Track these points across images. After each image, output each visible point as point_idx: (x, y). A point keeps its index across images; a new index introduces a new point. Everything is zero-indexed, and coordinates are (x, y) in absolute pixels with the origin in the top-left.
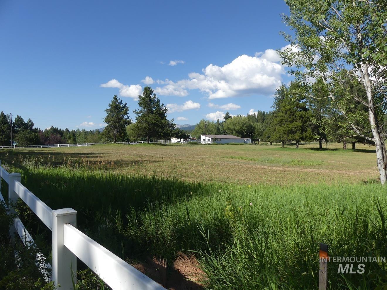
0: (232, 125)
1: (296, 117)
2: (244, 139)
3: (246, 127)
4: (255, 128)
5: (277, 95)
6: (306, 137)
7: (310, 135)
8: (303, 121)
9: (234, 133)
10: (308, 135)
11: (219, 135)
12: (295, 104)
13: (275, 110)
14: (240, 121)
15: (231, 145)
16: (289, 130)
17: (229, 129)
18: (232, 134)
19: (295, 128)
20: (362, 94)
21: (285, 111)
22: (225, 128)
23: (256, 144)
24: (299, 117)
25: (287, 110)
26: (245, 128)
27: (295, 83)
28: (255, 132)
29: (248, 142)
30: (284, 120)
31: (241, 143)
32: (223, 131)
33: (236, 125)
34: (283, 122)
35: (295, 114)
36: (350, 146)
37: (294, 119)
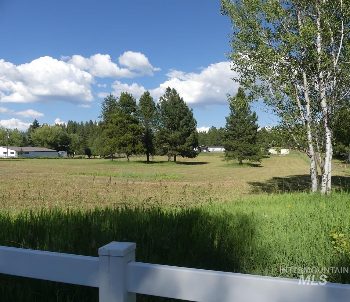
0: (42, 135)
1: (127, 129)
2: (59, 152)
3: (61, 138)
4: (71, 139)
5: (105, 105)
6: (138, 150)
7: (142, 147)
8: (135, 133)
9: (46, 145)
10: (140, 148)
11: (24, 147)
12: (126, 116)
13: (102, 120)
14: (53, 131)
15: (43, 158)
16: (121, 142)
17: (39, 140)
18: (43, 146)
19: (127, 140)
20: (184, 111)
21: (116, 122)
22: (34, 139)
23: (72, 158)
24: (131, 129)
25: (118, 122)
26: (60, 140)
27: (125, 94)
28: (72, 144)
29: (63, 155)
30: (114, 132)
31: (55, 157)
32: (29, 142)
33: (49, 135)
34: (114, 134)
35: (126, 127)
36: (172, 158)
37: (126, 131)
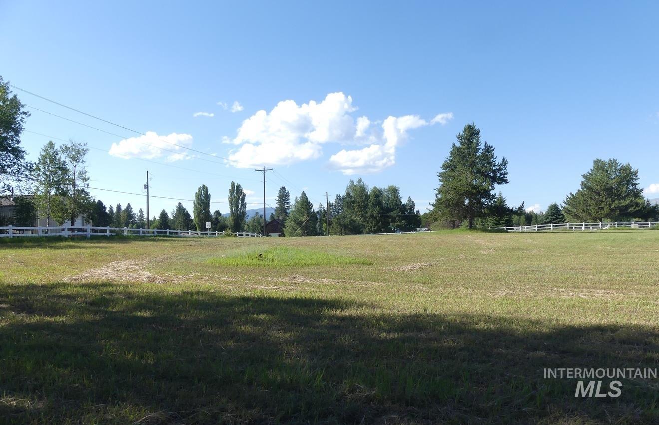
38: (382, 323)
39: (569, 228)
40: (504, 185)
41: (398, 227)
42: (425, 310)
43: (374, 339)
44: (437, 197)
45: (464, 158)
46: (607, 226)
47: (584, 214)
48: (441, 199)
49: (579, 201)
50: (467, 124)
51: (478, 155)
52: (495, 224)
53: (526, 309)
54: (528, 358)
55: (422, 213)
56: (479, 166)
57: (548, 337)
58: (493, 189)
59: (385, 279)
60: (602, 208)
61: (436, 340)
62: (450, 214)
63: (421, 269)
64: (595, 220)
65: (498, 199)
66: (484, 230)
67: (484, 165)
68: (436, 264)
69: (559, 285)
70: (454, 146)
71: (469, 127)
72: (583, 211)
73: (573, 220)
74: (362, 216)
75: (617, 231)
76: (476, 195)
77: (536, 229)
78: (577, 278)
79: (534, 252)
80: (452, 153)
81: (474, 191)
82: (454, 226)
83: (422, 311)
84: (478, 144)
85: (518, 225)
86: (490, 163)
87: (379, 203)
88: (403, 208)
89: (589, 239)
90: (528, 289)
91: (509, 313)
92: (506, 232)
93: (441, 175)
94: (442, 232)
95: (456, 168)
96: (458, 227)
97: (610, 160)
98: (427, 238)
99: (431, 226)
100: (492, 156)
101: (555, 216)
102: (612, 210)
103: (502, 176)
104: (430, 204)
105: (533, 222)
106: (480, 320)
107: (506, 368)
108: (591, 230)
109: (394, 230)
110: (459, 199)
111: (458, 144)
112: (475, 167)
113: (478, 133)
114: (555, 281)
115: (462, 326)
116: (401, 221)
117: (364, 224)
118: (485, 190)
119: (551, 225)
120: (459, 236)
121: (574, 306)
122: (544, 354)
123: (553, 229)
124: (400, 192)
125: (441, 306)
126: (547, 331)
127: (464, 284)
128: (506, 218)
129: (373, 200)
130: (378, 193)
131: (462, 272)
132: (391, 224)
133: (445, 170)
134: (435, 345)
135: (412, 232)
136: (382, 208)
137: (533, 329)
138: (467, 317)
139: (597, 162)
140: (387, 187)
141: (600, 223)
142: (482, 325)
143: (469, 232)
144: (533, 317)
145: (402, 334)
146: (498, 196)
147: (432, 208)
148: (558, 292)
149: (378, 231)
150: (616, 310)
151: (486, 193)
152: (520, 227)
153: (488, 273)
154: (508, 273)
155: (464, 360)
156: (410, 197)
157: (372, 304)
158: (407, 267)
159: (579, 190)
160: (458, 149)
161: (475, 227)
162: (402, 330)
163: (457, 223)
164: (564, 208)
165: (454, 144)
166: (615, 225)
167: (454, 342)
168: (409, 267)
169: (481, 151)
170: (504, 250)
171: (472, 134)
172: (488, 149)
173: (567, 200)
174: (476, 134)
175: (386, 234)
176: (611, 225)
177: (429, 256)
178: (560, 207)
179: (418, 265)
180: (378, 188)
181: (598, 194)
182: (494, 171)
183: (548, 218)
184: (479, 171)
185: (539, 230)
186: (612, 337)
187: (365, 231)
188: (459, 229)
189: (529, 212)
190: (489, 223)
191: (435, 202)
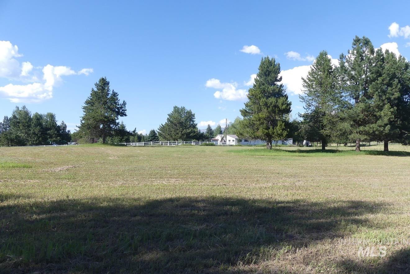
38: (34, 208)
39: (161, 144)
40: (124, 117)
41: (54, 141)
42: (68, 197)
43: (27, 221)
44: (81, 122)
45: (99, 98)
46: (180, 143)
47: (169, 136)
48: (84, 124)
49: (166, 129)
50: (101, 77)
51: (108, 97)
52: (119, 141)
53: (132, 192)
54: (131, 221)
55: (72, 132)
56: (109, 104)
57: (144, 207)
58: (118, 119)
59: (40, 178)
60: (178, 133)
61: (73, 216)
62: (90, 134)
63: (67, 170)
64: (174, 140)
65: (121, 126)
66: (113, 144)
67: (112, 104)
68: (79, 166)
69: (152, 177)
70: (93, 90)
71: (103, 79)
72: (168, 134)
73: (163, 139)
74: (26, 133)
75: (185, 146)
76: (107, 123)
77: (143, 144)
78: (163, 173)
79: (141, 158)
80: (91, 94)
81: (106, 120)
82: (93, 141)
83: (65, 198)
84: (108, 90)
85: (133, 142)
86: (116, 103)
87: (40, 125)
88: (58, 129)
89: (171, 150)
90: (135, 180)
91: (122, 195)
92: (126, 146)
93: (84, 108)
94: (85, 145)
95: (94, 104)
96: (96, 142)
97: (182, 107)
98: (74, 149)
99: (78, 141)
100: (117, 99)
101: (153, 137)
102: (183, 135)
103: (123, 112)
104: (77, 126)
105: (142, 140)
106: (104, 201)
107: (118, 229)
108: (172, 145)
109: (51, 143)
110: (96, 124)
111: (96, 89)
112: (106, 104)
113: (108, 84)
114: (151, 174)
115: (92, 206)
116: (56, 137)
117: (28, 138)
118: (112, 119)
119: (152, 142)
120: (96, 148)
121: (159, 189)
122: (140, 218)
123: (153, 144)
124: (56, 117)
125: (79, 194)
126: (144, 204)
127: (96, 179)
128: (125, 137)
129: (34, 122)
130: (39, 118)
131: (96, 171)
132: (49, 139)
133: (87, 105)
134: (72, 219)
135: (64, 145)
136: (42, 128)
137: (135, 203)
138: (96, 200)
139: (175, 107)
140: (46, 113)
141: (177, 142)
142: (105, 204)
143: (103, 145)
144: (136, 196)
145: (49, 215)
146: (121, 124)
147: (78, 129)
148: (152, 181)
149: (39, 144)
150: (180, 189)
151: (114, 122)
152: (134, 143)
153: (112, 171)
154: (124, 171)
155: (91, 227)
156: (63, 121)
157: (28, 195)
158: (58, 168)
159: (166, 123)
160: (95, 92)
161: (107, 142)
162: (50, 212)
163: (95, 139)
164: (158, 132)
165: (93, 89)
166: (184, 143)
167: (86, 217)
168: (60, 169)
169: (110, 95)
170: (124, 157)
171: (104, 84)
172: (115, 94)
173: (160, 128)
174: (107, 84)
175: (45, 146)
176: (182, 143)
177: (74, 161)
178: (156, 132)
179: (65, 167)
180: (39, 113)
181: (176, 125)
182: (118, 108)
183: (150, 138)
184: (109, 108)
185: (145, 145)
186: (177, 204)
187: (28, 144)
188: (96, 144)
189: (139, 134)
190: (115, 140)
191: (80, 125)
